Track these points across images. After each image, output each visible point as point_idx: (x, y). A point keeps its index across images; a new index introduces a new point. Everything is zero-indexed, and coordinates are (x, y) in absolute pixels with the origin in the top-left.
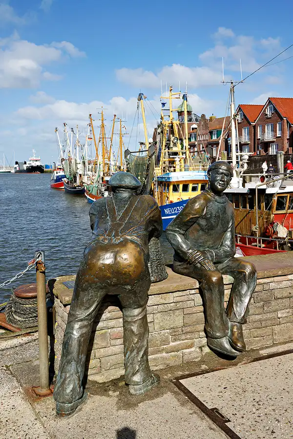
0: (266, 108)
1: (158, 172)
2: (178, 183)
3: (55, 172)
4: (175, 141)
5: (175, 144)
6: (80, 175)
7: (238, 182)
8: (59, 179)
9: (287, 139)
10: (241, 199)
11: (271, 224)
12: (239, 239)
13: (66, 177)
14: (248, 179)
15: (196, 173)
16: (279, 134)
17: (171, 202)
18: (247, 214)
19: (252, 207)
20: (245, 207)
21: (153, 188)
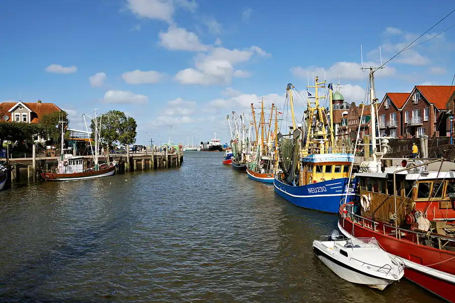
0: (413, 95)
1: (304, 153)
2: (321, 165)
3: (227, 151)
4: (320, 125)
5: (321, 129)
6: (244, 154)
7: (377, 166)
8: (229, 157)
9: (435, 124)
10: (380, 184)
11: (412, 212)
12: (375, 226)
13: (233, 156)
14: (388, 163)
15: (339, 155)
16: (426, 118)
17: (315, 182)
18: (386, 200)
19: (391, 192)
20: (384, 192)
21: (299, 167)
